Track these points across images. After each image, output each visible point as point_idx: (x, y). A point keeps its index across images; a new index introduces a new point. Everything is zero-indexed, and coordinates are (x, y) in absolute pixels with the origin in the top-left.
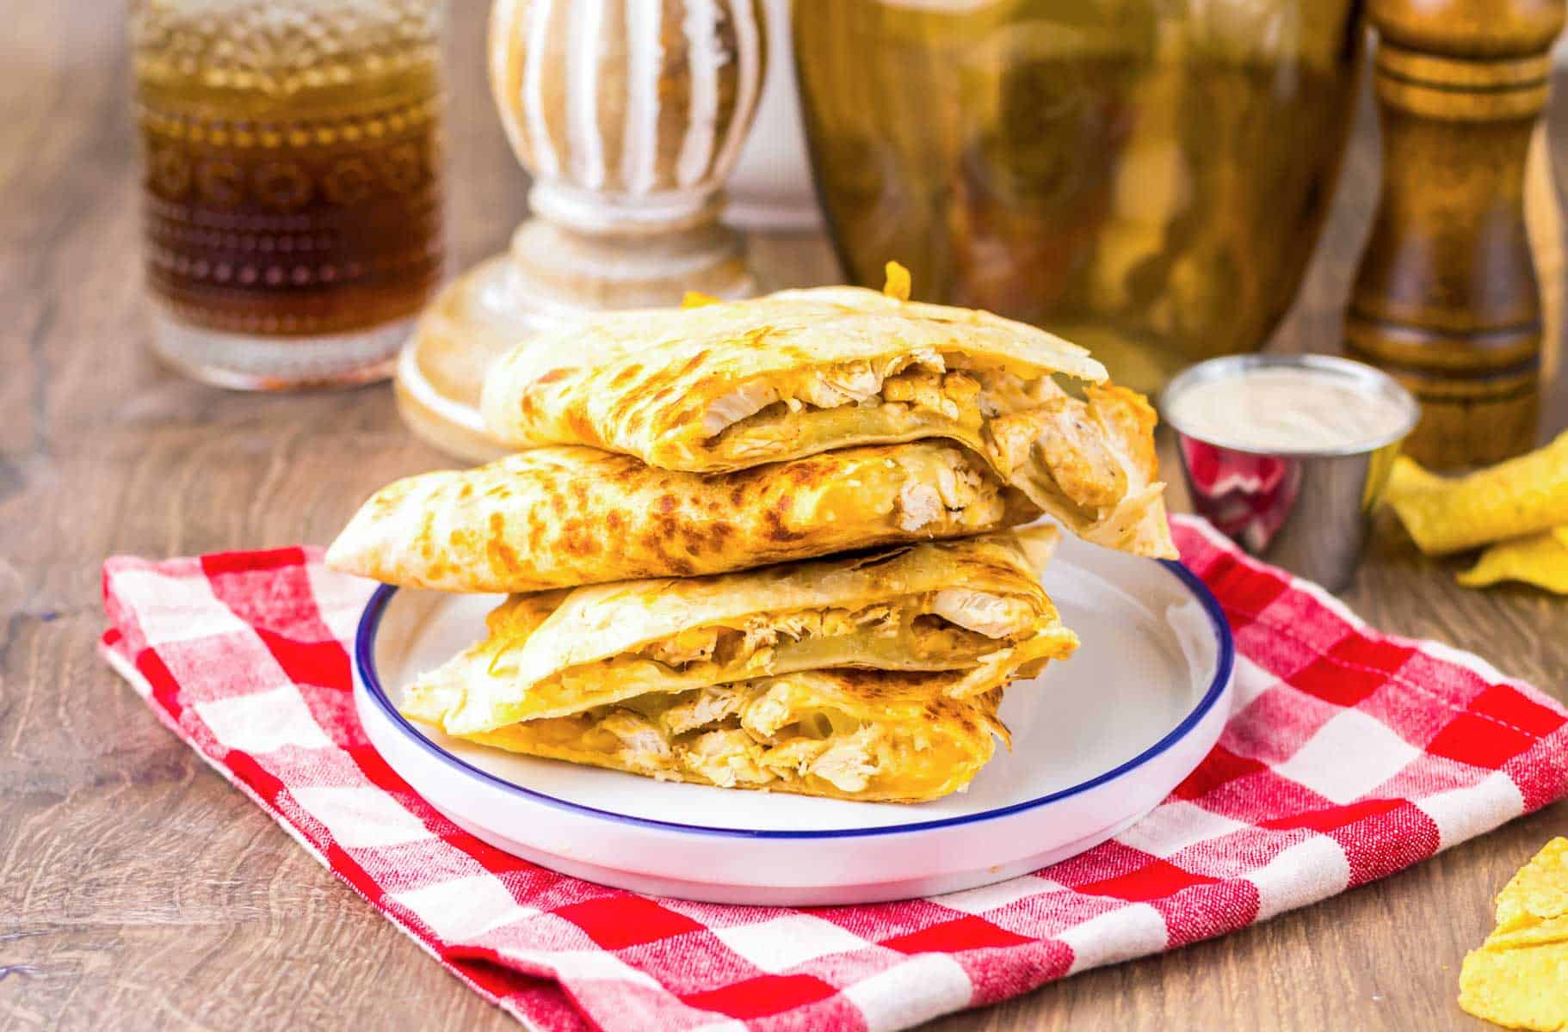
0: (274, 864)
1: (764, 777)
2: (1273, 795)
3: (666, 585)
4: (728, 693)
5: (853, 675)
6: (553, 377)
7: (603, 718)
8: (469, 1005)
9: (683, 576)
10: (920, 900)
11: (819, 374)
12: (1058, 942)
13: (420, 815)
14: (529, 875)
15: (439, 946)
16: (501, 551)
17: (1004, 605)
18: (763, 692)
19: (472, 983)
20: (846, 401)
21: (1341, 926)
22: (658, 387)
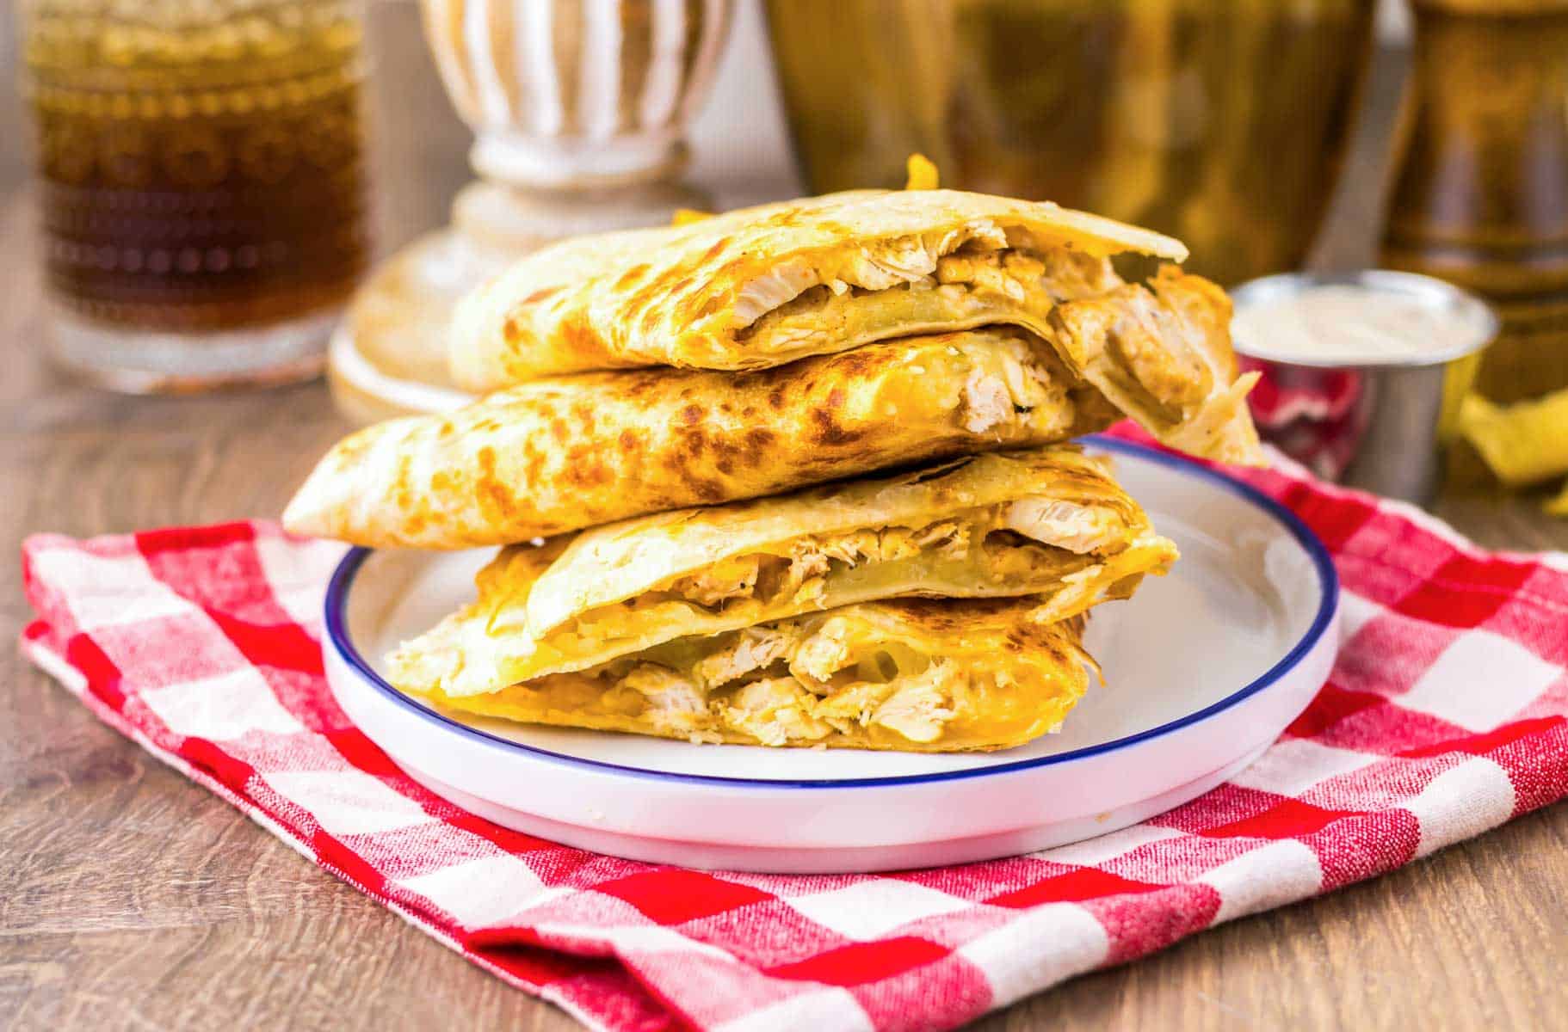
0: (249, 861)
1: (820, 732)
2: (1401, 727)
3: (693, 513)
4: (773, 635)
5: (917, 605)
6: (537, 297)
7: (624, 676)
8: (503, 1000)
9: (714, 502)
10: (1019, 857)
11: (865, 252)
12: (1201, 886)
13: (417, 799)
14: (554, 854)
15: (458, 933)
16: (494, 492)
17: (1089, 514)
18: (815, 631)
19: (503, 973)
20: (897, 281)
21: (1511, 860)
22: (673, 281)
